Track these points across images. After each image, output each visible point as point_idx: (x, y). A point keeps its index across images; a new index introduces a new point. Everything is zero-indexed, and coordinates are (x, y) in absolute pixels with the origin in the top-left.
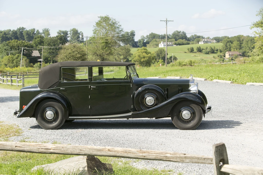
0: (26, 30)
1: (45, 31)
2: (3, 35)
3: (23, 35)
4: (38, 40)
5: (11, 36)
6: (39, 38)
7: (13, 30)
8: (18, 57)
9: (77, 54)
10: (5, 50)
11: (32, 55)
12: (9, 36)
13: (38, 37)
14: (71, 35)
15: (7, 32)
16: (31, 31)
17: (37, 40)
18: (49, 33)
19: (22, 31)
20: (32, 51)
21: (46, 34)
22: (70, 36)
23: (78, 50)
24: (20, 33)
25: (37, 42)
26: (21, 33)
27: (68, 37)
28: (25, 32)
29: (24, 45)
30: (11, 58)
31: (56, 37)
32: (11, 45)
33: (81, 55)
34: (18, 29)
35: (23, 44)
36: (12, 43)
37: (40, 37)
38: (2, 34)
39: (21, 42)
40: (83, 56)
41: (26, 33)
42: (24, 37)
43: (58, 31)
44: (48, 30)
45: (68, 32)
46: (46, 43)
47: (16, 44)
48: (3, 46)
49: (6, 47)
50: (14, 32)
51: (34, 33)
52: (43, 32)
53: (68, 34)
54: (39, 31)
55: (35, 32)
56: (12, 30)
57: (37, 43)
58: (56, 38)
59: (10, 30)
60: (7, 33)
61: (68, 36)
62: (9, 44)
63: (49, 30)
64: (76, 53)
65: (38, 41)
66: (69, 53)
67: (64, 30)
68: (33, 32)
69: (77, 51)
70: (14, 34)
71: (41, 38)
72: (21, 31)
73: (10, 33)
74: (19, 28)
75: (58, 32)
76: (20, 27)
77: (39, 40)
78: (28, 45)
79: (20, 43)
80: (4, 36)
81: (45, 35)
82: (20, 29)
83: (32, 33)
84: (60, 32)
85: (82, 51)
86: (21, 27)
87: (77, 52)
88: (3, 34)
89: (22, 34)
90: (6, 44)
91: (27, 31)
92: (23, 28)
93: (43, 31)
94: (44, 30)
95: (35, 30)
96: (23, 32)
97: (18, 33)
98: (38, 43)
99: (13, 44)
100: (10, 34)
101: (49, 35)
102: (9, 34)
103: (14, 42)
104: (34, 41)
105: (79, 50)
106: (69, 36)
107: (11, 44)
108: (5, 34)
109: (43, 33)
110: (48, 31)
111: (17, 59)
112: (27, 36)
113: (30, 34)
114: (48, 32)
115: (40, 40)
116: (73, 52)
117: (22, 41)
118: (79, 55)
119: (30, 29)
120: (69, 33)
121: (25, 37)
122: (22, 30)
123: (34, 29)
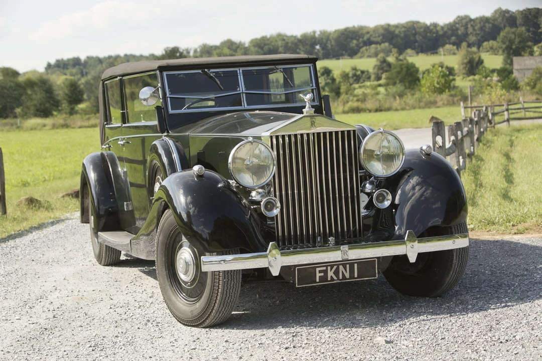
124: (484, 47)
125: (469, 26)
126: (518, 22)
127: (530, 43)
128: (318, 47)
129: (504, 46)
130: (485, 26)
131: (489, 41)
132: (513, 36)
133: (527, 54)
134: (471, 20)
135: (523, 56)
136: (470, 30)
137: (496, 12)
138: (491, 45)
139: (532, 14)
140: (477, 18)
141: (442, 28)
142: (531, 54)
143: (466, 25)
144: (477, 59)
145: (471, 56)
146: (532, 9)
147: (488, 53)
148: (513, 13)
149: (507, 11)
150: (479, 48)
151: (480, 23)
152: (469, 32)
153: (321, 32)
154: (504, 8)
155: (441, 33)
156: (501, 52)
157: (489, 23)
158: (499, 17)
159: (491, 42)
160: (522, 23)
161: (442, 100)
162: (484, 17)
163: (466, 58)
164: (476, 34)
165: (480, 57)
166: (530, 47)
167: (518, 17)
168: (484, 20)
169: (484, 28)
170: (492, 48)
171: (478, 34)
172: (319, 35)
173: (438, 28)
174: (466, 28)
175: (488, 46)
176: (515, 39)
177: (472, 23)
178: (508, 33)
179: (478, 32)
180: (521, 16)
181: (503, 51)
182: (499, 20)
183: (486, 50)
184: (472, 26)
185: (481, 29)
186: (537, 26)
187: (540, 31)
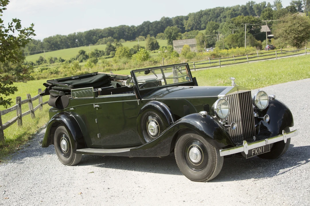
0: (256, 4)
1: (277, 3)
2: (232, 12)
3: (253, 9)
4: (266, 14)
5: (240, 12)
6: (268, 11)
7: (242, 6)
8: (242, 35)
9: (298, 26)
10: (230, 28)
11: (261, 31)
12: (238, 12)
13: (266, 11)
14: (306, 4)
15: (236, 8)
16: (261, 5)
17: (265, 14)
18: (281, 5)
19: (252, 6)
20: (261, 26)
21: (278, 6)
22: (304, 6)
23: (299, 21)
24: (249, 7)
25: (265, 15)
26: (251, 8)
27: (302, 7)
28: (255, 6)
30: (235, 37)
31: (285, 9)
32: (237, 22)
33: (304, 28)
34: (247, 4)
35: (250, 19)
38: (231, 10)
39: (247, 17)
40: (306, 28)
41: (256, 7)
42: (254, 12)
43: (291, 2)
44: (280, 1)
45: (301, 1)
47: (242, 20)
48: (228, 23)
49: (231, 25)
50: (243, 7)
51: (264, 7)
52: (275, 5)
53: (302, 4)
54: (270, 3)
55: (266, 6)
56: (241, 5)
57: (265, 17)
58: (287, 10)
59: (239, 6)
60: (236, 9)
61: (302, 6)
62: (234, 21)
63: (281, 2)
64: (298, 25)
65: (266, 15)
66: (289, 27)
68: (264, 5)
69: (299, 23)
70: (243, 10)
71: (269, 12)
72: (250, 5)
73: (239, 9)
74: (248, 2)
75: (290, 3)
76: (249, 2)
77: (267, 13)
78: (255, 20)
79: (246, 19)
80: (233, 12)
81: (276, 7)
82: (249, 3)
83: (262, 6)
84: (293, 3)
85: (306, 22)
86: (250, 2)
87: (299, 24)
88: (232, 10)
89: (252, 8)
90: (231, 21)
91: (257, 5)
92: (252, 3)
93: (275, 3)
94: (275, 2)
95: (266, 3)
96: (253, 7)
97: (247, 8)
98: (267, 16)
99: (239, 20)
100: (239, 10)
101: (282, 7)
102: (238, 11)
104: (262, 15)
105: (302, 22)
106: (303, 6)
107: (236, 21)
108: (234, 10)
109: (274, 6)
110: (280, 3)
111: (241, 37)
112: (258, 10)
113: (261, 8)
114: (280, 4)
115: (269, 13)
116: (294, 24)
118: (302, 28)
119: (261, 3)
120: (303, 2)
121: (256, 12)
122: (252, 4)
123: (265, 2)
124: (158, 36)
125: (150, 26)
126: (173, 23)
127: (180, 33)
128: (77, 40)
129: (167, 36)
130: (157, 26)
131: (160, 33)
132: (171, 30)
133: (179, 39)
134: (150, 23)
135: (177, 40)
136: (150, 28)
137: (162, 18)
138: (161, 35)
139: (180, 18)
140: (153, 22)
141: (137, 27)
142: (181, 39)
143: (148, 26)
144: (155, 42)
145: (152, 41)
146: (180, 16)
147: (160, 39)
148: (171, 19)
149: (168, 18)
150: (155, 37)
151: (155, 24)
152: (150, 29)
153: (78, 33)
154: (166, 17)
155: (136, 30)
156: (166, 38)
157: (159, 24)
158: (164, 21)
159: (161, 33)
160: (175, 23)
161: (146, 63)
162: (156, 21)
163: (150, 42)
164: (153, 30)
165: (156, 41)
166: (180, 35)
167: (173, 21)
168: (156, 23)
169: (157, 27)
170: (161, 36)
171: (154, 30)
172: (77, 34)
173: (135, 28)
174: (149, 27)
175: (160, 35)
176: (172, 32)
177: (151, 25)
178: (169, 29)
179: (154, 29)
180: (174, 20)
181: (167, 38)
182: (164, 23)
183: (159, 37)
184: (151, 26)
185: (156, 27)
186: (182, 25)
187: (184, 26)
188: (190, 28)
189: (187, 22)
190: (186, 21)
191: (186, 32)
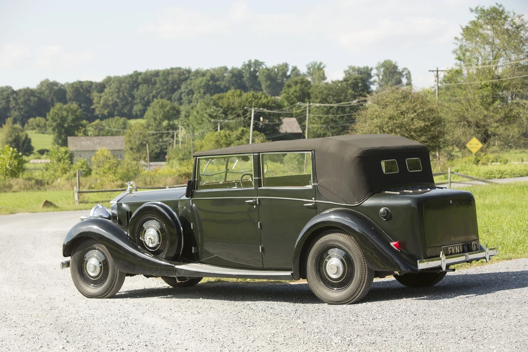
0: (266, 68)
1: (314, 69)
2: (209, 81)
3: (258, 79)
4: (295, 91)
5: (227, 84)
6: (299, 85)
7: (233, 69)
8: (241, 134)
9: (412, 119)
10: (211, 116)
11: (280, 130)
12: (222, 84)
13: (296, 83)
14: (381, 77)
15: (218, 74)
16: (278, 70)
17: (292, 90)
18: (324, 74)
19: (255, 71)
20: (281, 118)
21: (316, 76)
22: (377, 80)
23: (416, 106)
24: (250, 74)
25: (293, 94)
26: (253, 76)
27: (372, 83)
28: (264, 72)
29: (258, 102)
30: (224, 138)
31: (341, 82)
32: (226, 105)
33: (427, 123)
34: (245, 65)
35: (256, 101)
36: (228, 98)
37: (300, 81)
38: (205, 78)
39: (251, 94)
40: (432, 125)
41: (265, 74)
42: (260, 86)
43: (347, 69)
44: (322, 66)
45: (371, 69)
46: (317, 98)
47: (237, 100)
48: (204, 106)
49: (212, 110)
50: (235, 72)
51: (284, 75)
52: (308, 73)
53: (372, 74)
54: (299, 68)
55: (288, 73)
56: (230, 68)
57: (292, 99)
58: (344, 83)
59: (226, 69)
60: (217, 76)
61: (372, 80)
62: (220, 101)
63: (324, 67)
64: (412, 116)
65: (295, 94)
66: (390, 118)
67: (361, 66)
68: (284, 71)
69: (415, 112)
70: (234, 78)
71: (303, 86)
72: (252, 69)
73: (224, 76)
74: (247, 63)
75: (345, 72)
76: (250, 61)
77: (298, 89)
78: (268, 102)
79: (247, 100)
80: (211, 83)
81: (312, 79)
82: (249, 65)
83: (280, 74)
84: (351, 71)
85: (431, 110)
86: (253, 61)
87: (415, 114)
88: (208, 78)
89: (256, 77)
90: (212, 102)
91: (268, 70)
92: (257, 64)
93: (309, 69)
94: (310, 66)
95: (288, 68)
96: (257, 74)
97: (244, 75)
98: (296, 97)
99: (231, 101)
100: (225, 79)
101: (324, 78)
102: (223, 80)
103: (232, 97)
104: (285, 92)
105: (422, 108)
106: (375, 81)
107: (224, 103)
108: (213, 77)
109: (308, 75)
110: (321, 69)
111: (238, 140)
112: (269, 82)
113: (277, 77)
114: (321, 72)
115: (302, 90)
116: (402, 113)
117: (253, 94)
118: (422, 124)
119: (276, 65)
120: (374, 72)
121: (263, 87)
122: (256, 67)
123: (286, 65)
124: (30, 124)
125: (11, 99)
126: (68, 97)
127: (84, 122)
129: (55, 124)
130: (29, 100)
131: (35, 117)
132: (65, 113)
133: (82, 134)
134: (14, 92)
135: (77, 136)
136: (12, 104)
137: (42, 83)
138: (38, 122)
139: (84, 87)
140: (20, 90)
142: (85, 134)
143: (8, 97)
144: (23, 138)
145: (17, 134)
146: (84, 82)
147: (34, 131)
148: (63, 86)
149: (55, 84)
150: (23, 125)
151: (24, 96)
152: (11, 107)
154: (51, 80)
156: (50, 130)
157: (35, 96)
158: (46, 89)
159: (38, 118)
160: (73, 98)
161: (17, 184)
162: (28, 89)
163: (11, 136)
164: (19, 109)
165: (27, 135)
166: (84, 126)
167: (68, 91)
168: (29, 93)
169: (28, 102)
170: (38, 126)
171: (22, 109)
174: (8, 102)
175: (34, 123)
176: (67, 116)
177: (15, 95)
178: (61, 109)
179: (22, 106)
180: (71, 90)
181: (54, 130)
182: (46, 94)
183: (32, 127)
184: (14, 99)
185: (25, 102)
186: (90, 102)
187: (93, 107)
188: (106, 112)
189: (100, 97)
190: (98, 95)
191: (97, 121)
